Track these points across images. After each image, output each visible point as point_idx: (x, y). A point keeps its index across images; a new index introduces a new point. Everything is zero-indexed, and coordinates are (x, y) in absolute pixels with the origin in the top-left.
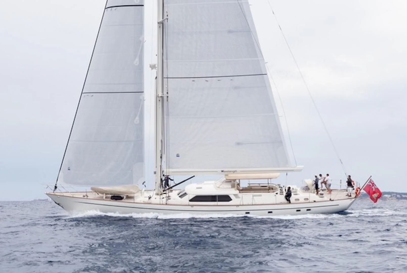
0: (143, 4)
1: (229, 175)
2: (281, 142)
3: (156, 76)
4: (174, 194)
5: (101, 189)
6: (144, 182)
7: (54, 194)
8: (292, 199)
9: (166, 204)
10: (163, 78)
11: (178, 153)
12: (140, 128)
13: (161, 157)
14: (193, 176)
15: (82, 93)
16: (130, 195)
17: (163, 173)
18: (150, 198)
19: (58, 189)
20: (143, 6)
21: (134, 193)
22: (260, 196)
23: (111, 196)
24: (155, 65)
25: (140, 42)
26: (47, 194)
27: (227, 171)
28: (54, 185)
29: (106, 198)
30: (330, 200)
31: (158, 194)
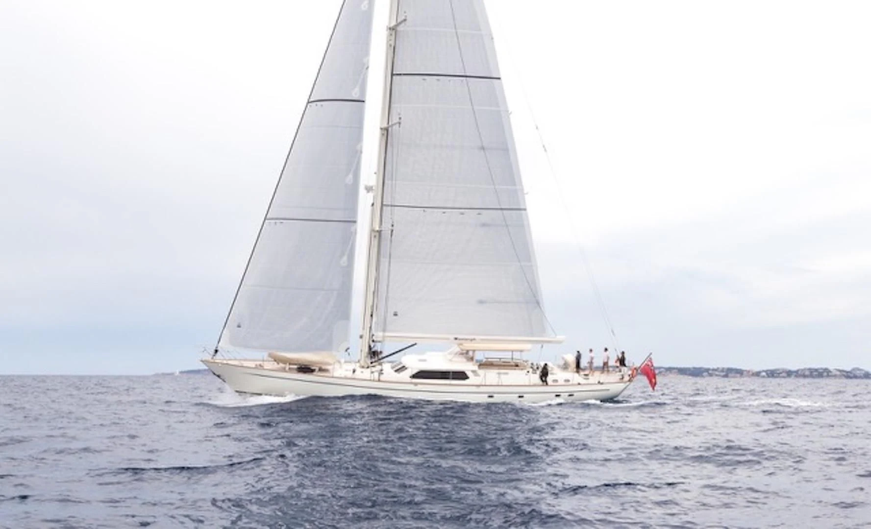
0: (363, 100)
1: (465, 345)
2: (538, 303)
3: (372, 202)
4: (387, 367)
5: (282, 356)
6: (348, 349)
7: (213, 361)
8: (550, 379)
9: (379, 381)
10: (382, 205)
11: (395, 311)
12: (348, 272)
13: (372, 316)
14: (413, 343)
15: (265, 220)
16: (324, 367)
17: (372, 337)
18: (354, 371)
19: (221, 353)
20: (364, 101)
21: (329, 364)
22: (507, 374)
23: (296, 367)
24: (372, 187)
25: (357, 152)
26: (202, 361)
27: (462, 339)
28: (214, 348)
29: (290, 369)
30: (599, 382)
31: (363, 367)
